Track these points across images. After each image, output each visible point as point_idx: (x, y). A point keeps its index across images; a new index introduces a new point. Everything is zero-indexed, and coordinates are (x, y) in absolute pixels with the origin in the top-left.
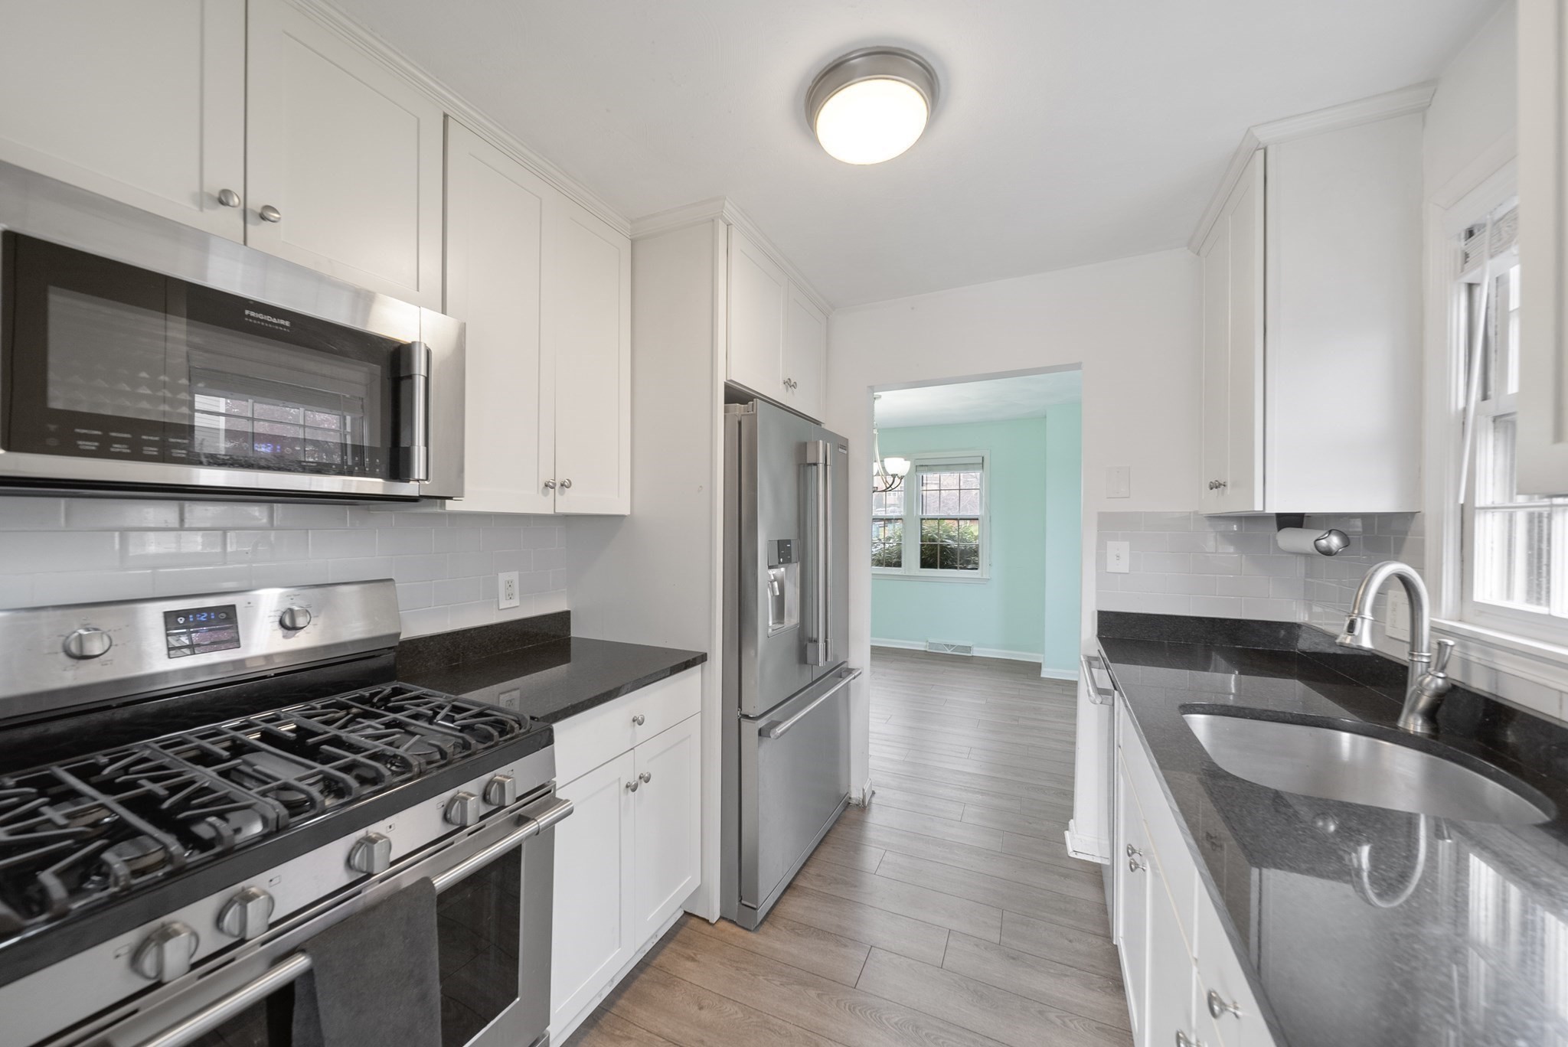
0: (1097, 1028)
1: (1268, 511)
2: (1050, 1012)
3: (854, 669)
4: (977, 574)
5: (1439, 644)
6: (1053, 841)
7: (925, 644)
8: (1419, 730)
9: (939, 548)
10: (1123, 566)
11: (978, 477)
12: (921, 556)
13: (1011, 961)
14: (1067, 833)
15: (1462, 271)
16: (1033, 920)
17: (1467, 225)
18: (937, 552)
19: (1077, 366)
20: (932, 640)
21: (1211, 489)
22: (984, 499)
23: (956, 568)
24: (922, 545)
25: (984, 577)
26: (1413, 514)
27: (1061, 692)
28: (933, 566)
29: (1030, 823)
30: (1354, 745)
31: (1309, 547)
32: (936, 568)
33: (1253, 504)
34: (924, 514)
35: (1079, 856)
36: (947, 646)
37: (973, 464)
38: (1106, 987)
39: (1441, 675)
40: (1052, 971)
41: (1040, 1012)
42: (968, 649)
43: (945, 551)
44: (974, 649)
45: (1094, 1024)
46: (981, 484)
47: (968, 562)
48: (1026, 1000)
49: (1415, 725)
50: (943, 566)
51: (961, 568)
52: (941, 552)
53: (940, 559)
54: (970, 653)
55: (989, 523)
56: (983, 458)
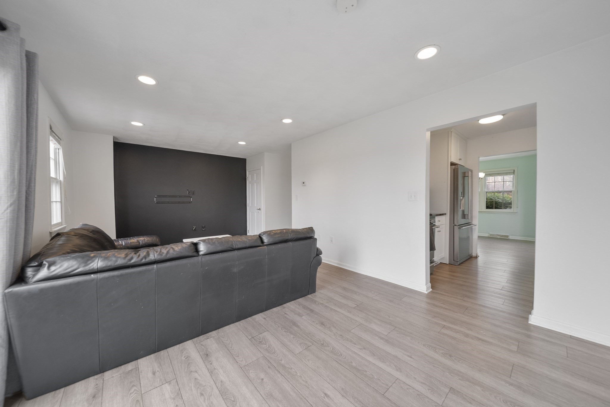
4: (511, 210)
7: (488, 234)
11: (512, 177)
12: (486, 205)
18: (493, 203)
20: (491, 234)
22: (514, 185)
23: (502, 209)
24: (487, 201)
25: (514, 211)
28: (492, 208)
32: (493, 209)
34: (488, 190)
36: (498, 235)
37: (510, 173)
42: (508, 236)
43: (497, 204)
44: (510, 236)
46: (513, 179)
47: (507, 207)
50: (496, 208)
52: (495, 204)
53: (495, 206)
54: (508, 238)
55: (517, 192)
56: (514, 170)
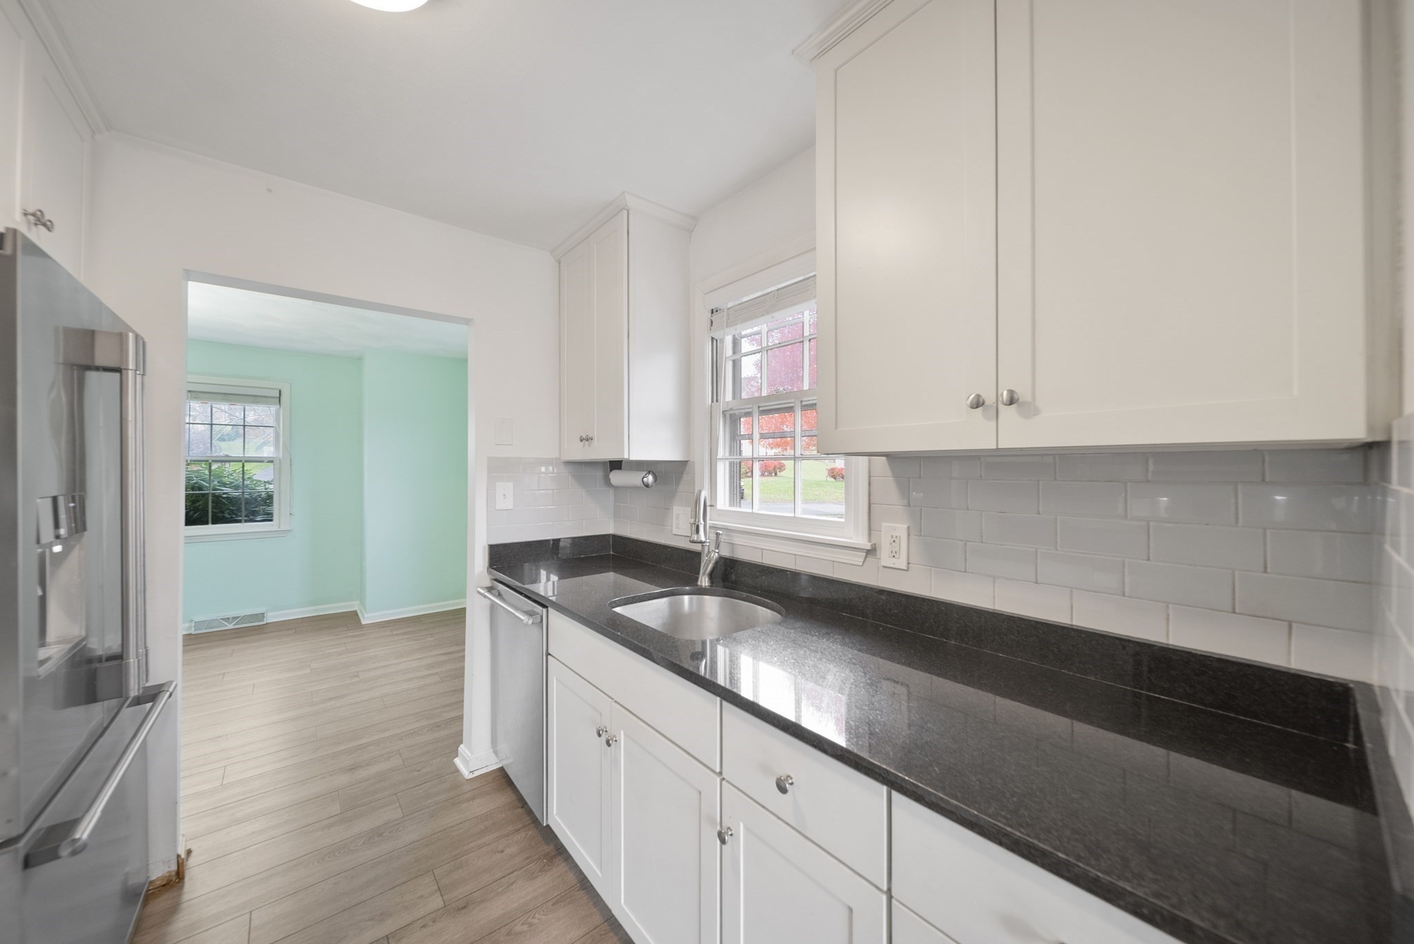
0: (553, 905)
1: (631, 458)
2: (515, 926)
3: (162, 685)
4: (272, 526)
5: (717, 534)
6: (448, 775)
7: (188, 625)
8: (707, 584)
9: (210, 498)
10: (508, 504)
11: (273, 413)
12: (187, 510)
13: (463, 911)
14: (457, 761)
15: (711, 330)
16: (463, 858)
17: (713, 307)
18: (210, 504)
19: (467, 321)
20: (197, 618)
21: (582, 441)
22: (281, 439)
25: (283, 528)
26: (687, 461)
27: (391, 633)
28: (202, 521)
29: (419, 771)
30: (691, 602)
31: (638, 482)
32: (207, 523)
33: (623, 454)
35: (477, 774)
36: (227, 619)
37: (264, 397)
38: (544, 866)
39: (717, 551)
40: (500, 890)
41: (509, 934)
42: (261, 616)
43: (220, 501)
44: (270, 615)
45: (550, 903)
46: (277, 420)
47: (255, 513)
48: (493, 935)
49: (704, 581)
50: (217, 521)
51: (246, 521)
52: (215, 503)
53: (212, 512)
54: (263, 621)
55: (291, 465)
56: (280, 391)
